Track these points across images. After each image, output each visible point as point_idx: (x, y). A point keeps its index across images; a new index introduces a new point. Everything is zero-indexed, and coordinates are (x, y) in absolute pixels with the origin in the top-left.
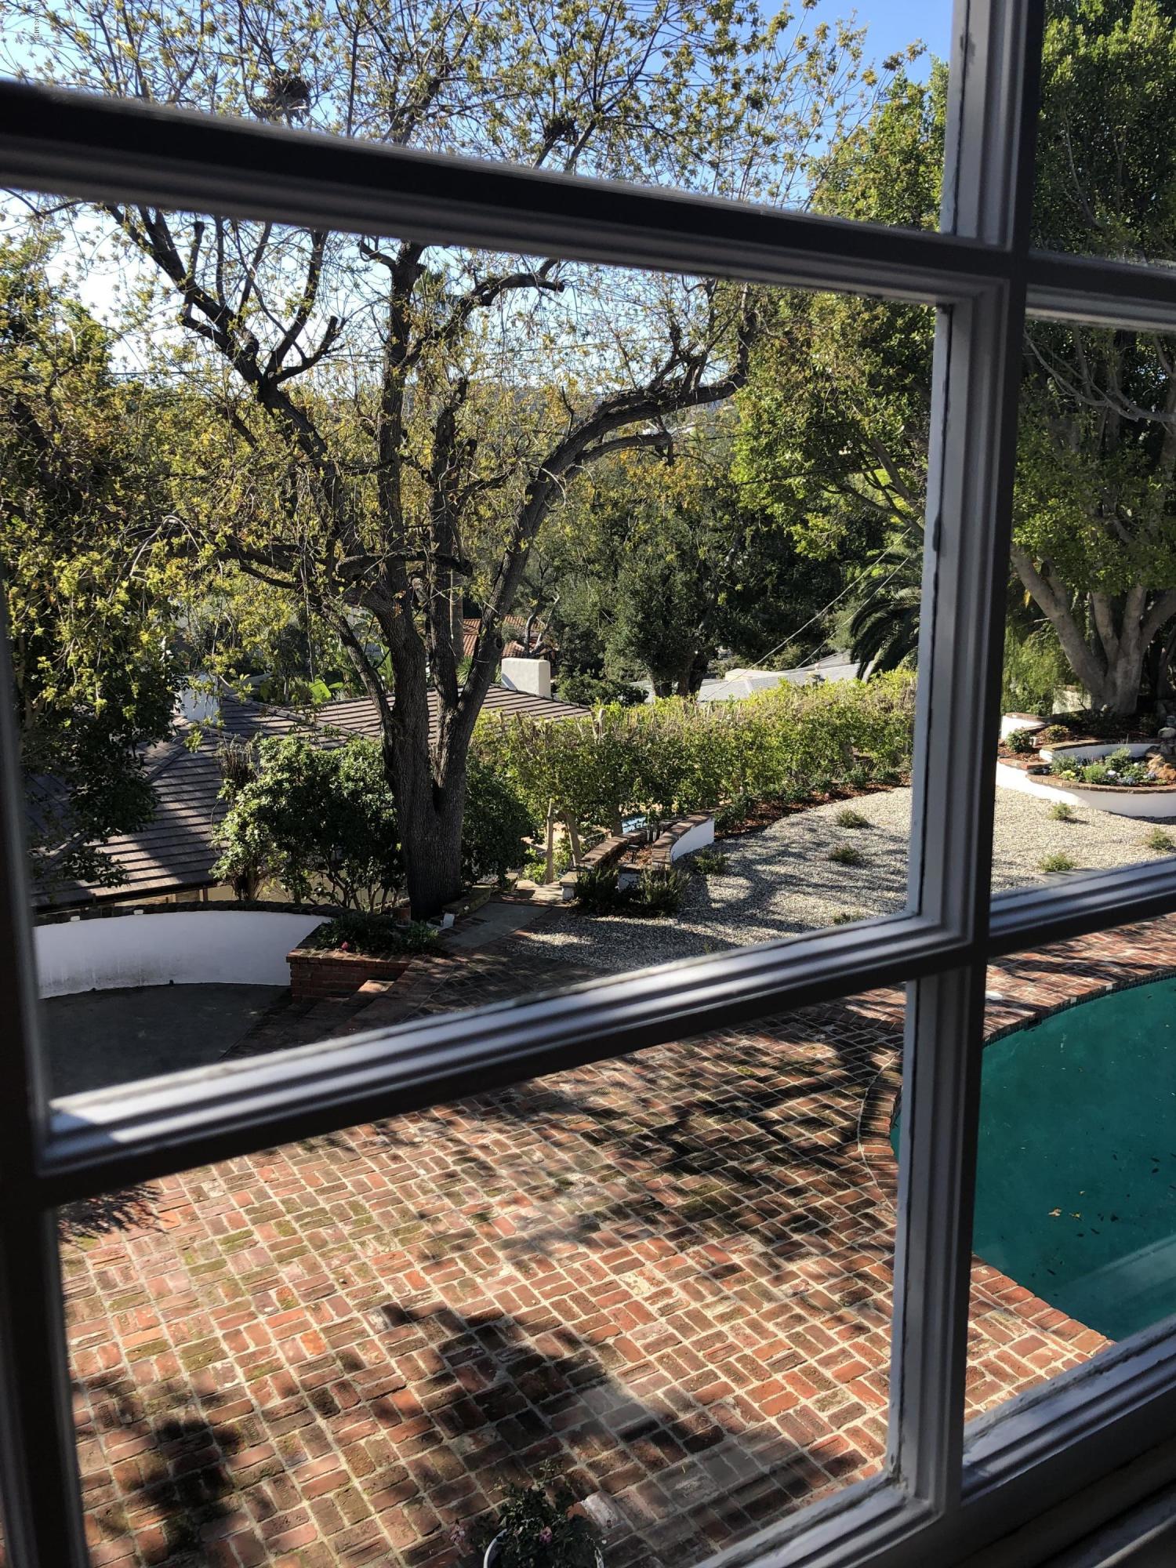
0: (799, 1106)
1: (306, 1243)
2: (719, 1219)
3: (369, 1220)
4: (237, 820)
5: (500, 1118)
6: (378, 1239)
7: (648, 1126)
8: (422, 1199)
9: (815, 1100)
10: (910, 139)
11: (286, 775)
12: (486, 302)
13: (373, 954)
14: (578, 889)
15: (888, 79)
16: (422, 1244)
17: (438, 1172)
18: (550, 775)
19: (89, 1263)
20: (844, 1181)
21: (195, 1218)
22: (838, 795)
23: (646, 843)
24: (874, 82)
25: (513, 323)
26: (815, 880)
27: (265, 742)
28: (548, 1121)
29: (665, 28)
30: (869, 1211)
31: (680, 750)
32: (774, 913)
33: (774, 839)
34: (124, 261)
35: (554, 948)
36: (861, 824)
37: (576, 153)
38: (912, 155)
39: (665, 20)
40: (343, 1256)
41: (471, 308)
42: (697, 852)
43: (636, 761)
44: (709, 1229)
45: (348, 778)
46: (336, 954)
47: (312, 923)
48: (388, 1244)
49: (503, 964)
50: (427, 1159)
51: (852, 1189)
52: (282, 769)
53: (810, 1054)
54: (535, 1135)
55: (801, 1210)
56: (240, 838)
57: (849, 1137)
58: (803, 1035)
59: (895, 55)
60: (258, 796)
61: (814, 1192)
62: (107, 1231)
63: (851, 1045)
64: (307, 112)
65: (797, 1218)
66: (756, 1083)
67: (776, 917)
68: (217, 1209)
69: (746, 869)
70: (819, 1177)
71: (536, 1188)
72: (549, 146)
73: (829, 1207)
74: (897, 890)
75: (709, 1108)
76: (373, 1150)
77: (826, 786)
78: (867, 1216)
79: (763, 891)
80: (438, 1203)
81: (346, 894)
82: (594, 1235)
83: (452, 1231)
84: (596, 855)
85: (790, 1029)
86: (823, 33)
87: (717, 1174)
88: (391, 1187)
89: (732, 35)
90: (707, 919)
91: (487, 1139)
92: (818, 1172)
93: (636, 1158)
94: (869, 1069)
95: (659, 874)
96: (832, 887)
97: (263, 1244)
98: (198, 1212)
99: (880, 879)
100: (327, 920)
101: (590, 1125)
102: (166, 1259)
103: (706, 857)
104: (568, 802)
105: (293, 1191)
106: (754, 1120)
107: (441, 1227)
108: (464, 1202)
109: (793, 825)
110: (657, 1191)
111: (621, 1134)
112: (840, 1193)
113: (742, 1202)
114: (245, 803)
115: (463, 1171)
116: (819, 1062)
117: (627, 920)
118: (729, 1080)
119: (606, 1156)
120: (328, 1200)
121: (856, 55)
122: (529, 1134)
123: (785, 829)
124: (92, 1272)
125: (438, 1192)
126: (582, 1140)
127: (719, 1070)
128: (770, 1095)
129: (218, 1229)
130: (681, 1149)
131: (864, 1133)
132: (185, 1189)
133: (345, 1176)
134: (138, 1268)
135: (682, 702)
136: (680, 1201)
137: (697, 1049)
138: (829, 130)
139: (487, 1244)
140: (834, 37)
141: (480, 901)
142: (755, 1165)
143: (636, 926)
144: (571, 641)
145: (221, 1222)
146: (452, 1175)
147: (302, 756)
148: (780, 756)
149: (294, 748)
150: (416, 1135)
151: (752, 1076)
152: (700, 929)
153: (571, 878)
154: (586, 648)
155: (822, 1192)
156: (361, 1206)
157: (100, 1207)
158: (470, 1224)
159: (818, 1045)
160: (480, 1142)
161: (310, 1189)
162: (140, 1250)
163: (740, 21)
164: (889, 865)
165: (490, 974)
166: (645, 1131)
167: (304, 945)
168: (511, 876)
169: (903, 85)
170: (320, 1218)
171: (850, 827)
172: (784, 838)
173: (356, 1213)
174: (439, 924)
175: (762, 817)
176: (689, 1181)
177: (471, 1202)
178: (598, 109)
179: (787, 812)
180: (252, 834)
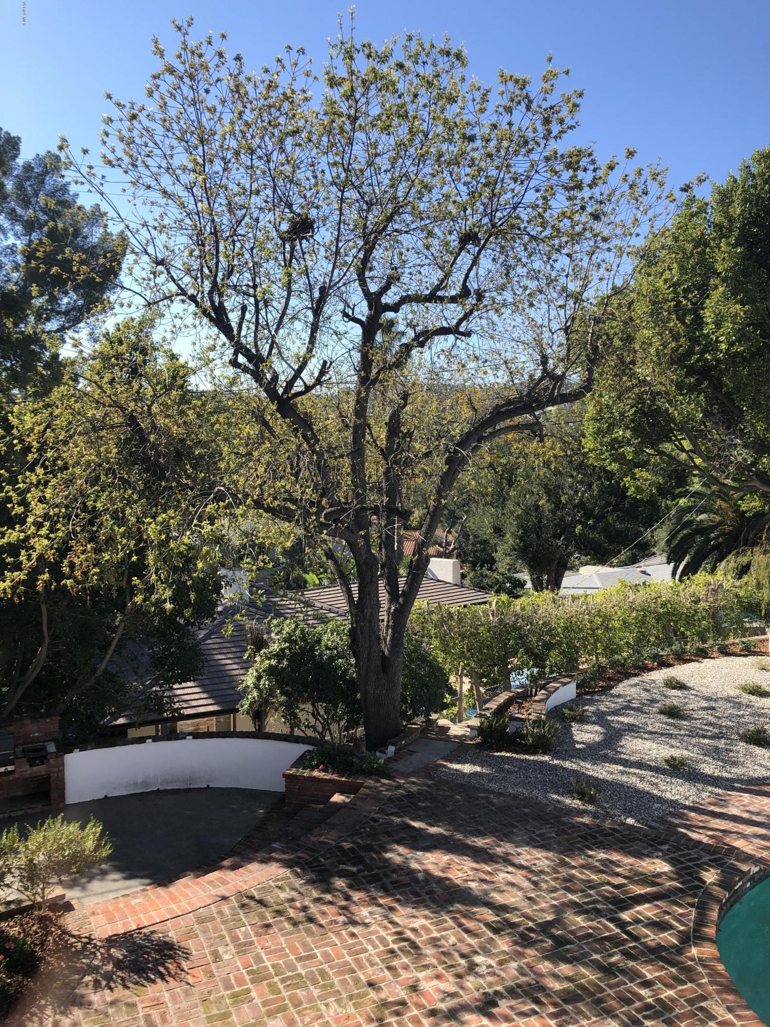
0: (646, 910)
1: (287, 1002)
2: (587, 1004)
3: (332, 985)
4: (255, 674)
5: (427, 907)
6: (338, 1001)
7: (533, 920)
8: (370, 970)
9: (657, 906)
10: (699, 233)
11: (287, 644)
12: (422, 345)
13: (341, 775)
14: (480, 730)
15: (683, 197)
16: (369, 1009)
17: (382, 948)
18: (460, 646)
19: (140, 1006)
20: (682, 977)
21: (212, 976)
22: (664, 664)
23: (528, 696)
24: (674, 200)
25: (438, 357)
26: (650, 728)
27: (275, 622)
28: (460, 912)
29: (536, 176)
30: (703, 1004)
31: (551, 629)
32: (621, 753)
33: (619, 696)
34: (199, 328)
35: (464, 774)
36: (681, 686)
37: (479, 252)
38: (702, 242)
39: (536, 172)
40: (314, 1014)
41: (411, 349)
42: (564, 705)
43: (520, 638)
44: (580, 1012)
45: (327, 648)
46: (316, 773)
47: (299, 749)
48: (345, 1007)
49: (429, 786)
50: (374, 937)
51: (689, 985)
52: (285, 640)
53: (651, 868)
54: (451, 923)
55: (650, 1000)
56: (256, 686)
57: (686, 939)
58: (645, 852)
59: (687, 183)
60: (269, 659)
61: (660, 985)
62: (153, 981)
63: (681, 862)
64: (312, 236)
65: (648, 1007)
66: (611, 889)
67: (623, 756)
68: (228, 969)
69: (600, 718)
70: (662, 973)
71: (452, 966)
72: (461, 249)
73: (672, 1000)
74: (710, 738)
75: (579, 909)
76: (336, 927)
77: (655, 657)
78: (702, 1009)
79: (613, 736)
80: (381, 975)
81: (323, 727)
82: (494, 1010)
83: (391, 999)
84: (493, 705)
85: (635, 846)
86: (639, 173)
87: (585, 965)
88: (348, 959)
89: (579, 178)
90: (573, 757)
91: (417, 923)
92: (662, 968)
93: (525, 947)
94: (697, 883)
95: (538, 723)
96: (662, 734)
97: (258, 1001)
98: (215, 971)
99: (697, 728)
100: (310, 748)
101: (490, 916)
102: (191, 1008)
103: (571, 709)
104: (473, 665)
105: (280, 958)
106: (611, 920)
107: (383, 995)
108: (399, 975)
109: (632, 686)
110: (541, 975)
111: (513, 925)
112: (680, 988)
113: (604, 990)
114: (261, 663)
115: (400, 949)
116: (659, 875)
117: (514, 755)
118: (591, 885)
119: (503, 944)
120: (304, 966)
121: (661, 185)
122: (446, 922)
123: (626, 689)
124: (141, 1014)
125: (382, 966)
126: (484, 929)
127: (583, 877)
128: (623, 901)
129: (228, 986)
130: (560, 942)
131: (696, 938)
132: (207, 951)
133: (317, 948)
134: (172, 1013)
135: (551, 595)
136: (557, 986)
137: (567, 859)
138: (644, 229)
139: (416, 1012)
140: (646, 174)
141: (412, 737)
142: (613, 959)
143: (522, 760)
144: (474, 545)
145: (229, 980)
146: (392, 951)
147: (298, 632)
148: (621, 634)
149: (293, 626)
150: (366, 917)
151: (609, 883)
152: (567, 764)
153: (475, 722)
154: (485, 550)
155: (666, 985)
156: (327, 973)
157: (150, 962)
158: (403, 994)
159: (657, 861)
160: (412, 926)
161: (292, 957)
162: (174, 999)
163: (585, 170)
164: (703, 718)
165: (420, 793)
166: (531, 924)
167: (295, 765)
168: (434, 716)
169: (693, 199)
170: (297, 982)
171: (673, 688)
172: (626, 696)
173: (323, 979)
174: (385, 753)
175: (610, 679)
176: (565, 969)
177: (404, 975)
178: (494, 226)
179: (628, 676)
180: (264, 684)
